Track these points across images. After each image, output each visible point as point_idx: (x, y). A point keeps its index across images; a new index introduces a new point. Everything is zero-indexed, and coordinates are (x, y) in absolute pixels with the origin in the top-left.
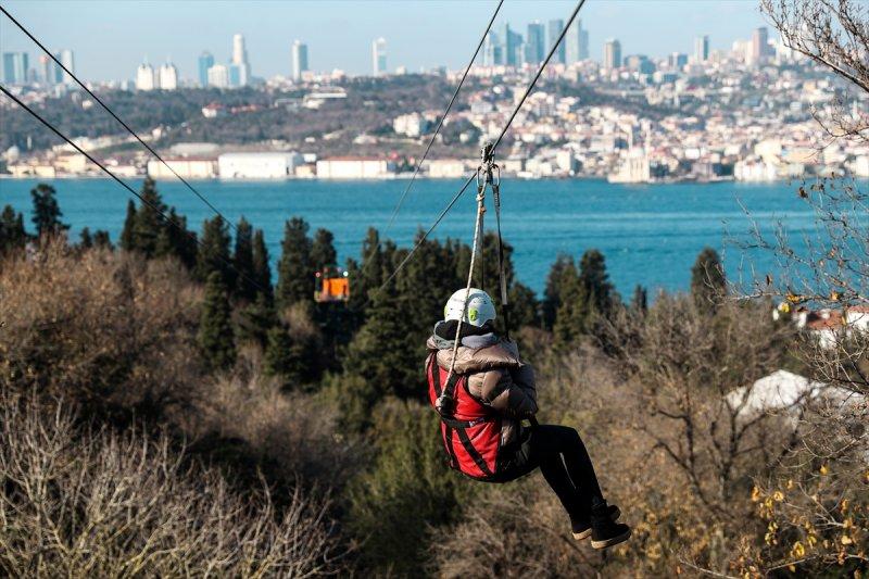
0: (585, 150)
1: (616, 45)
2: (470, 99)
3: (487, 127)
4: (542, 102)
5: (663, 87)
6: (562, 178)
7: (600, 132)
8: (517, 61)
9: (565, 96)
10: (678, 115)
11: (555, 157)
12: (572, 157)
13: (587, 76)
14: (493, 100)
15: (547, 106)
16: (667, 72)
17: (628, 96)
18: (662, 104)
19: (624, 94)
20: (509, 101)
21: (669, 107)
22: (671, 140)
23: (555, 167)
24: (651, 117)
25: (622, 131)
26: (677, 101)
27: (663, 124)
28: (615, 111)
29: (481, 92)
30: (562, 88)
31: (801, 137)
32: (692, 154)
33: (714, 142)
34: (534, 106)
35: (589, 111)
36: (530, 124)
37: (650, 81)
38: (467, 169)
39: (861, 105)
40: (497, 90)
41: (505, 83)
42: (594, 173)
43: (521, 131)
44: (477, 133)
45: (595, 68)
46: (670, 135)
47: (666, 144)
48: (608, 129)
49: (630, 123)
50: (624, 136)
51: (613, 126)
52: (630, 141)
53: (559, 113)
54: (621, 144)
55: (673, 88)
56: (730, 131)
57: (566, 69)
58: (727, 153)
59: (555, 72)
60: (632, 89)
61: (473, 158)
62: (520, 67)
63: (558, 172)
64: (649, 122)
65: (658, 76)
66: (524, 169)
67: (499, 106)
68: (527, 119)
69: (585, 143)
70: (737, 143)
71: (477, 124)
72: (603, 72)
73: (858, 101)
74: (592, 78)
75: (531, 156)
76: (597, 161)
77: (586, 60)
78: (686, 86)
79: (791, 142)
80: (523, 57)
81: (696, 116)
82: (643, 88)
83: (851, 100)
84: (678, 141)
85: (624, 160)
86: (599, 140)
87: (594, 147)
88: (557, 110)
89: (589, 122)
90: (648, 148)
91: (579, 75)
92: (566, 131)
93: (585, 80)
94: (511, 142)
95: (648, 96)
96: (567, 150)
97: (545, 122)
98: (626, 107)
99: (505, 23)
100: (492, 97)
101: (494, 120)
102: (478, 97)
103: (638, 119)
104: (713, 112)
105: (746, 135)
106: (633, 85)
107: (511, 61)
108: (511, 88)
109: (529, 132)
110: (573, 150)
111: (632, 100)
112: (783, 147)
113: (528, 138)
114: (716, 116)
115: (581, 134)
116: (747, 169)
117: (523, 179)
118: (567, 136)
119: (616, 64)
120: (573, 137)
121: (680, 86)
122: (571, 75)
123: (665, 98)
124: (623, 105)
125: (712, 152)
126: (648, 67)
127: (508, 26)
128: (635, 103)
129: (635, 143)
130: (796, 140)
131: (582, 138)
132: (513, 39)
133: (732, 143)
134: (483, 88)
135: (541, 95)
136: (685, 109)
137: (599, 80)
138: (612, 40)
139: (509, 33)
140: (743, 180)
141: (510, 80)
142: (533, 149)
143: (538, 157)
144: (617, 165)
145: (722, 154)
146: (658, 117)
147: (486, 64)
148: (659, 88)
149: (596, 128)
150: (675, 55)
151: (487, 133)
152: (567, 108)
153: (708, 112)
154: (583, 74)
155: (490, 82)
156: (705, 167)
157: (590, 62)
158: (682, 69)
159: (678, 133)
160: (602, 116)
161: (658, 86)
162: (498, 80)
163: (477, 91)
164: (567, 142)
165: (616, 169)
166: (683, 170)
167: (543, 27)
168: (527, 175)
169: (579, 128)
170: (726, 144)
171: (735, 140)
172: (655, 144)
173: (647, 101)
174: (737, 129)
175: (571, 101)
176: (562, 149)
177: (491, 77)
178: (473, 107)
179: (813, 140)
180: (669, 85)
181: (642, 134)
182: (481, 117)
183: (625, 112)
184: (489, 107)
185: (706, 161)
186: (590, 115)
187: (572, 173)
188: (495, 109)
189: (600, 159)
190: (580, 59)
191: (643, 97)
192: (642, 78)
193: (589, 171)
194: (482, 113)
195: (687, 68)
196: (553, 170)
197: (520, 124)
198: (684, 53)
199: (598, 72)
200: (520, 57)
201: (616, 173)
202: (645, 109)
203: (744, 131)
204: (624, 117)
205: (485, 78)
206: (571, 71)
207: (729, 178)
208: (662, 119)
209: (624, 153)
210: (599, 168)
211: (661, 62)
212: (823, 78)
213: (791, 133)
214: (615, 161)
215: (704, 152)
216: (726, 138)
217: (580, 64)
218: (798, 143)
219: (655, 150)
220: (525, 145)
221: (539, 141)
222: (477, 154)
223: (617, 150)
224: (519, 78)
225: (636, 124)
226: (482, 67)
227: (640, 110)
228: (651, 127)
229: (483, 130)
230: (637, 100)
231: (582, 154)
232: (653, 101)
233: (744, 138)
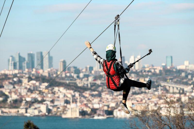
0: (52, 104)
1: (64, 62)
2: (4, 83)
3: (11, 95)
4: (34, 84)
5: (83, 80)
6: (43, 116)
7: (58, 97)
8: (23, 68)
9: (43, 82)
10: (90, 91)
11: (40, 107)
12: (47, 107)
13: (52, 75)
14: (14, 84)
15: (36, 86)
16: (85, 74)
17: (69, 83)
18: (83, 86)
19: (68, 82)
20: (20, 84)
21: (86, 87)
22: (87, 101)
23: (40, 111)
24: (79, 91)
25: (67, 97)
26: (89, 85)
27: (84, 94)
28: (65, 89)
29: (8, 81)
30: (42, 79)
31: (139, 100)
32: (96, 106)
33: (105, 102)
34: (31, 86)
35: (53, 89)
36: (29, 94)
37: (78, 77)
38: (2, 112)
39: (162, 88)
40: (15, 79)
41: (18, 77)
42: (56, 114)
43: (25, 96)
44: (7, 97)
45: (56, 71)
46: (87, 99)
47: (85, 102)
48: (61, 96)
49: (71, 93)
50: (68, 99)
51: (63, 95)
52: (71, 101)
53: (41, 89)
54: (67, 102)
55: (88, 80)
56: (111, 97)
57: (43, 71)
58: (110, 106)
59: (39, 73)
60: (71, 80)
61: (5, 108)
62: (25, 70)
63: (41, 113)
64: (78, 93)
65: (81, 75)
66: (26, 112)
67: (16, 86)
68: (28, 91)
69: (52, 101)
70: (114, 102)
71: (7, 93)
72: (59, 73)
73: (161, 86)
74: (55, 75)
75: (30, 107)
76: (57, 109)
77: (52, 68)
78: (93, 79)
79: (136, 102)
80: (26, 67)
81: (98, 91)
82: (76, 80)
83: (158, 86)
84: (91, 101)
85: (69, 109)
86: (58, 100)
87: (56, 103)
88: (40, 88)
89: (54, 93)
90: (79, 104)
91: (49, 74)
92: (44, 97)
93: (52, 76)
94: (21, 101)
95: (78, 83)
96: (45, 104)
97: (35, 93)
98: (69, 87)
99: (18, 52)
100: (13, 82)
101: (14, 92)
102: (7, 83)
103: (74, 92)
104: (104, 90)
105: (118, 99)
106: (71, 78)
107: (21, 68)
108: (21, 79)
109: (28, 97)
110: (47, 104)
111: (71, 84)
112: (133, 104)
113: (28, 99)
114: (105, 91)
115: (51, 98)
116: (118, 113)
117: (26, 116)
118: (45, 99)
119: (64, 70)
120: (47, 99)
121: (91, 79)
122: (46, 74)
123: (84, 84)
124: (68, 86)
125: (104, 106)
126: (77, 71)
127: (19, 54)
128: (72, 86)
129: (73, 102)
130: (138, 101)
131: (51, 99)
132: (21, 59)
133: (112, 102)
134: (9, 79)
135: (34, 82)
136: (93, 88)
137: (57, 76)
138: (62, 60)
139: (20, 57)
140: (117, 117)
141: (20, 76)
142: (30, 104)
143: (33, 107)
144: (66, 111)
145: (108, 106)
146: (82, 91)
147: (10, 69)
148: (82, 80)
149: (56, 95)
150: (88, 66)
151: (11, 97)
152: (44, 87)
153: (102, 90)
154: (51, 74)
155: (12, 76)
156: (102, 111)
157: (53, 69)
158: (91, 72)
159: (90, 98)
160: (59, 90)
161: (81, 79)
162: (15, 76)
163: (7, 80)
164: (45, 101)
165: (65, 112)
166: (93, 113)
167: (34, 55)
168: (28, 115)
169: (49, 95)
170: (110, 103)
171: (113, 101)
172: (81, 102)
173: (77, 85)
174: (114, 97)
175: (46, 84)
176: (42, 104)
177: (12, 74)
178: (5, 87)
179: (144, 101)
180: (86, 79)
181: (75, 98)
182: (8, 91)
183: (69, 89)
184: (12, 87)
185: (102, 109)
186: (54, 90)
187: (47, 114)
188: (14, 87)
189: (59, 108)
190: (50, 67)
191: (75, 83)
192: (75, 76)
193: (54, 113)
194: (8, 89)
195: (93, 72)
196: (39, 113)
197: (25, 94)
198: (92, 66)
199: (57, 73)
200: (24, 66)
201: (65, 114)
202: (76, 88)
203: (117, 97)
204: (68, 91)
205: (10, 75)
206: (46, 72)
207: (112, 116)
208: (84, 92)
209: (68, 106)
210: (58, 112)
211: (82, 69)
212: (147, 77)
213: (135, 98)
214: (65, 109)
215: (101, 105)
216: (110, 100)
217: (49, 70)
218: (138, 103)
219: (81, 105)
220: (27, 102)
221: (33, 101)
222: (7, 106)
223: (65, 105)
224: (24, 75)
225: (73, 94)
226: (8, 70)
227: (75, 89)
228: (80, 95)
229: (9, 96)
230: (73, 84)
231: (51, 106)
232: (80, 85)
233: (117, 100)
